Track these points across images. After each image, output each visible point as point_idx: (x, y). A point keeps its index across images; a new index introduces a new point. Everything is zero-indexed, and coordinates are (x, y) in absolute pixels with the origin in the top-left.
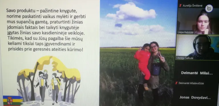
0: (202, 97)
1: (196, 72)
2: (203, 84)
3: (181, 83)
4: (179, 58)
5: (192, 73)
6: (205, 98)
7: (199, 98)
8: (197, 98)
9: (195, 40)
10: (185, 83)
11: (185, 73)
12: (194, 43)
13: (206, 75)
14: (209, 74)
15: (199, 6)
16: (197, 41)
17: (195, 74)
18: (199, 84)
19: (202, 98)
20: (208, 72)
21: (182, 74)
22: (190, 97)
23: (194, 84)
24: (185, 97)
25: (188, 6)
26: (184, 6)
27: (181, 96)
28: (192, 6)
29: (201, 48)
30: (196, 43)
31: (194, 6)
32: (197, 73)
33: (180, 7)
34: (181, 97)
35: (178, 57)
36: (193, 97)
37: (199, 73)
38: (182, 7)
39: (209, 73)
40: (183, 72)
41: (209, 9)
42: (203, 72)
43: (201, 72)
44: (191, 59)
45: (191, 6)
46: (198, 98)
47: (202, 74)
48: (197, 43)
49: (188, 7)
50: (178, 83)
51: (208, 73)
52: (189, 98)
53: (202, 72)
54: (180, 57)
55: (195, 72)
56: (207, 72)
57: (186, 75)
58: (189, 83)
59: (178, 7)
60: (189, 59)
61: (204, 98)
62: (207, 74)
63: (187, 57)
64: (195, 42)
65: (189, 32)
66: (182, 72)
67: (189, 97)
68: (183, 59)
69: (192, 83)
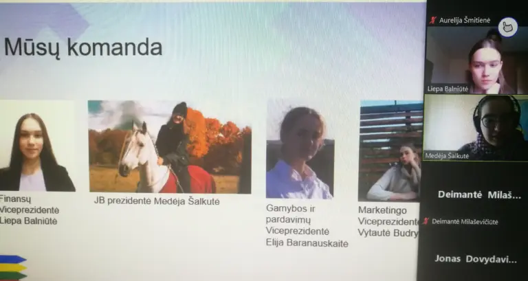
0: (494, 258)
1: (478, 192)
2: (496, 222)
3: (437, 222)
4: (431, 156)
5: (465, 196)
6: (503, 262)
7: (487, 261)
8: (482, 261)
9: (479, 108)
10: (449, 222)
11: (448, 195)
12: (476, 115)
13: (502, 199)
14: (511, 197)
15: (481, 21)
16: (485, 111)
17: (475, 197)
18: (484, 222)
19: (493, 260)
20: (508, 193)
21: (439, 197)
22: (463, 259)
23: (472, 223)
24: (449, 258)
25: (452, 20)
26: (442, 20)
27: (438, 256)
28: (463, 21)
29: (496, 129)
30: (482, 117)
31: (468, 20)
32: (479, 195)
33: (432, 25)
34: (439, 258)
35: (429, 152)
36: (470, 259)
37: (485, 194)
38: (437, 24)
39: (512, 195)
40: (444, 192)
41: (508, 28)
42: (495, 193)
43: (490, 193)
44: (463, 159)
45: (461, 21)
46: (484, 261)
47: (492, 197)
48: (485, 116)
49: (454, 25)
50: (430, 221)
51: (508, 196)
52: (460, 260)
53: (492, 194)
54: (434, 152)
55: (475, 193)
56: (505, 191)
57: (451, 199)
58: (460, 221)
59: (428, 24)
60: (458, 159)
61: (499, 260)
62: (505, 196)
63: (454, 152)
64: (479, 113)
65: (458, 89)
66: (440, 192)
67: (458, 258)
68: (442, 158)
69: (467, 222)
